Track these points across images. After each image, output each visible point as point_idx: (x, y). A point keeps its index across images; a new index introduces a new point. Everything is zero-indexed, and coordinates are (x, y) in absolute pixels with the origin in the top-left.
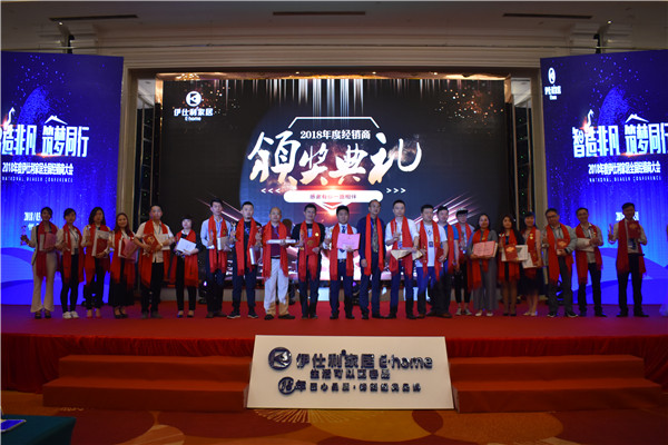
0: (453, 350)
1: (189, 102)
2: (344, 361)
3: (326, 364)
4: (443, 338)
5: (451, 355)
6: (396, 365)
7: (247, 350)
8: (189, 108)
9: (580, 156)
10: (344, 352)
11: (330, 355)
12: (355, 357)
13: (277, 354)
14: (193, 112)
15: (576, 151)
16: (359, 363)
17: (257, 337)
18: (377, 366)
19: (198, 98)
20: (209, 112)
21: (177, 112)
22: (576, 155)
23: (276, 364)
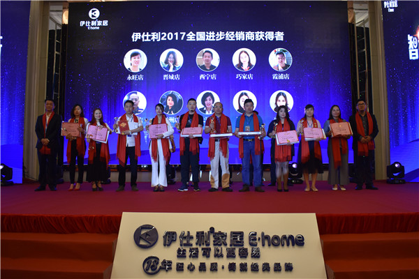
0: (325, 226)
1: (90, 16)
2: (212, 239)
3: (194, 242)
4: (315, 214)
5: (322, 232)
6: (266, 242)
7: (113, 226)
8: (91, 20)
9: (414, 58)
10: (212, 229)
11: (198, 233)
12: (223, 235)
13: (143, 232)
14: (93, 23)
15: (411, 54)
16: (228, 241)
17: (124, 214)
18: (246, 245)
19: (97, 13)
20: (105, 23)
21: (82, 23)
22: (411, 58)
23: (142, 243)
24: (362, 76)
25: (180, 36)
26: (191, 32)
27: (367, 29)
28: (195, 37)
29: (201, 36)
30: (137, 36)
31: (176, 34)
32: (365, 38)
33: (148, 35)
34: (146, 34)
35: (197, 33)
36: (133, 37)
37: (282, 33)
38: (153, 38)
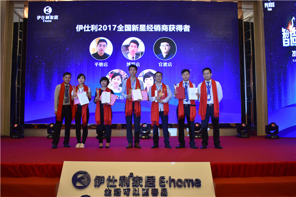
0: (217, 172)
1: (45, 12)
2: (131, 182)
3: (117, 184)
4: (209, 163)
5: (215, 176)
6: (172, 184)
7: (57, 172)
8: (45, 15)
9: (286, 45)
10: (131, 175)
11: (121, 177)
12: (140, 179)
13: (79, 176)
14: (47, 17)
16: (143, 183)
17: (65, 162)
18: (157, 186)
19: (50, 10)
20: (56, 17)
21: (39, 17)
23: (78, 184)
24: (248, 58)
25: (112, 28)
26: (121, 25)
27: (252, 23)
28: (124, 28)
29: (128, 28)
30: (80, 27)
31: (110, 26)
32: (250, 30)
33: (88, 27)
34: (87, 26)
35: (125, 25)
36: (77, 28)
37: (189, 26)
38: (92, 29)
